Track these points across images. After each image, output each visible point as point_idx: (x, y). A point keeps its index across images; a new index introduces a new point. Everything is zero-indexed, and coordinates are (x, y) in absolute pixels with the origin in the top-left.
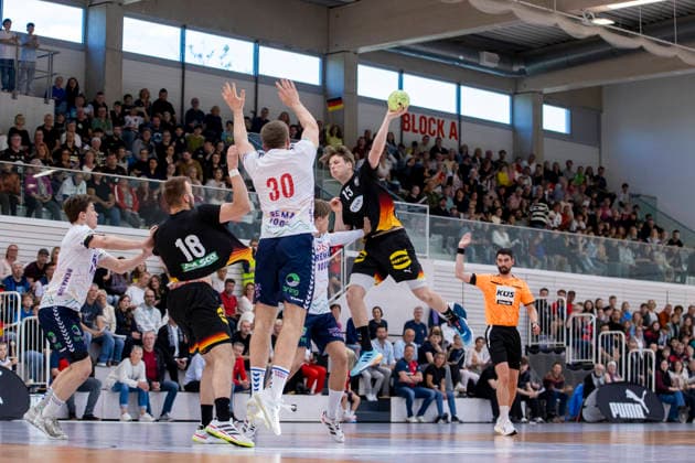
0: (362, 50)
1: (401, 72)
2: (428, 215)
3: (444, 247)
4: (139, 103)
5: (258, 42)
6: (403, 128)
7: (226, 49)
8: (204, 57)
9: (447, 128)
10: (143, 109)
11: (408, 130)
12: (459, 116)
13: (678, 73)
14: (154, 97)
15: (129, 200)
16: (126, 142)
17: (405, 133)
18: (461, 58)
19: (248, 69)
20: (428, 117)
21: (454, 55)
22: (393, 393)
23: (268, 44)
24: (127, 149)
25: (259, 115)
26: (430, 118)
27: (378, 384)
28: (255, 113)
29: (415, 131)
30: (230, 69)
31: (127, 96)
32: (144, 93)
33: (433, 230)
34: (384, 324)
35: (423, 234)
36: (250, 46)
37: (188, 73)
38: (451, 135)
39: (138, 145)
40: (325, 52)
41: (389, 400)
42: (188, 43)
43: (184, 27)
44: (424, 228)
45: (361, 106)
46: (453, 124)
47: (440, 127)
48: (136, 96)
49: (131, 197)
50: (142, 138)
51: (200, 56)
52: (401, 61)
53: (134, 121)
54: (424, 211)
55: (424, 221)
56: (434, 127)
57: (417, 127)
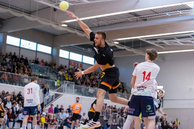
0: (61, 46)
1: (70, 52)
2: (74, 85)
3: (77, 92)
4: (9, 55)
5: (37, 43)
6: (69, 64)
7: (29, 44)
8: (24, 46)
9: (79, 65)
10: (10, 57)
11: (70, 65)
12: (82, 62)
13: (133, 55)
14: (13, 54)
15: (6, 78)
16: (6, 64)
17: (70, 66)
18: (84, 49)
19: (35, 49)
20: (75, 62)
21: (82, 49)
22: (64, 125)
23: (40, 43)
24: (6, 66)
25: (36, 60)
26: (76, 62)
27: (61, 123)
28: (36, 59)
29: (72, 65)
30: (30, 49)
31: (7, 54)
32: (11, 53)
33: (75, 88)
34: (63, 109)
35: (73, 89)
36: (36, 44)
37: (21, 49)
38: (80, 66)
39: (8, 65)
40: (52, 46)
41: (63, 127)
42: (21, 42)
43: (21, 39)
44: (73, 87)
45: (60, 59)
46: (81, 64)
47: (78, 65)
48: (9, 54)
49: (6, 77)
50: (9, 64)
51: (23, 45)
52: (70, 49)
53: (8, 60)
54: (73, 84)
55: (73, 86)
56: (76, 65)
57: (72, 64)
